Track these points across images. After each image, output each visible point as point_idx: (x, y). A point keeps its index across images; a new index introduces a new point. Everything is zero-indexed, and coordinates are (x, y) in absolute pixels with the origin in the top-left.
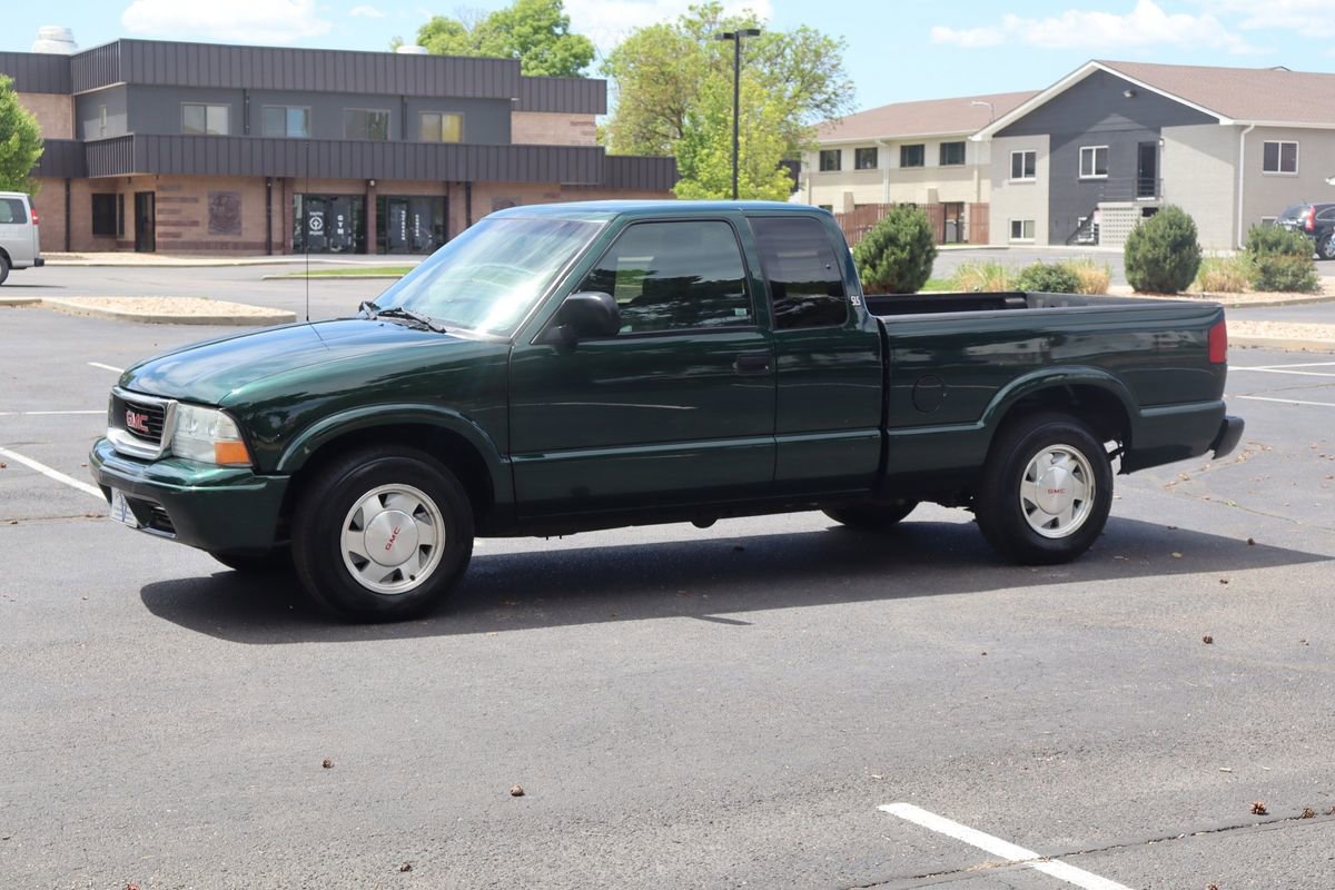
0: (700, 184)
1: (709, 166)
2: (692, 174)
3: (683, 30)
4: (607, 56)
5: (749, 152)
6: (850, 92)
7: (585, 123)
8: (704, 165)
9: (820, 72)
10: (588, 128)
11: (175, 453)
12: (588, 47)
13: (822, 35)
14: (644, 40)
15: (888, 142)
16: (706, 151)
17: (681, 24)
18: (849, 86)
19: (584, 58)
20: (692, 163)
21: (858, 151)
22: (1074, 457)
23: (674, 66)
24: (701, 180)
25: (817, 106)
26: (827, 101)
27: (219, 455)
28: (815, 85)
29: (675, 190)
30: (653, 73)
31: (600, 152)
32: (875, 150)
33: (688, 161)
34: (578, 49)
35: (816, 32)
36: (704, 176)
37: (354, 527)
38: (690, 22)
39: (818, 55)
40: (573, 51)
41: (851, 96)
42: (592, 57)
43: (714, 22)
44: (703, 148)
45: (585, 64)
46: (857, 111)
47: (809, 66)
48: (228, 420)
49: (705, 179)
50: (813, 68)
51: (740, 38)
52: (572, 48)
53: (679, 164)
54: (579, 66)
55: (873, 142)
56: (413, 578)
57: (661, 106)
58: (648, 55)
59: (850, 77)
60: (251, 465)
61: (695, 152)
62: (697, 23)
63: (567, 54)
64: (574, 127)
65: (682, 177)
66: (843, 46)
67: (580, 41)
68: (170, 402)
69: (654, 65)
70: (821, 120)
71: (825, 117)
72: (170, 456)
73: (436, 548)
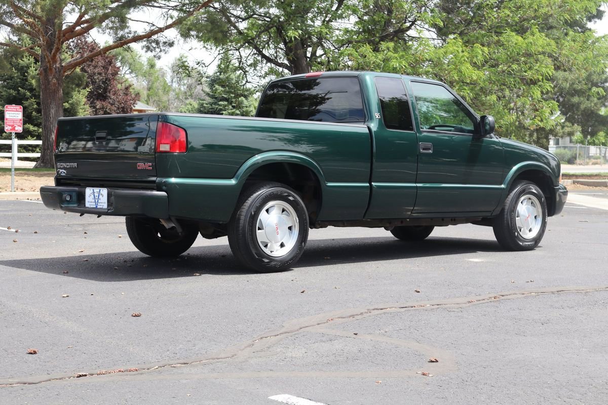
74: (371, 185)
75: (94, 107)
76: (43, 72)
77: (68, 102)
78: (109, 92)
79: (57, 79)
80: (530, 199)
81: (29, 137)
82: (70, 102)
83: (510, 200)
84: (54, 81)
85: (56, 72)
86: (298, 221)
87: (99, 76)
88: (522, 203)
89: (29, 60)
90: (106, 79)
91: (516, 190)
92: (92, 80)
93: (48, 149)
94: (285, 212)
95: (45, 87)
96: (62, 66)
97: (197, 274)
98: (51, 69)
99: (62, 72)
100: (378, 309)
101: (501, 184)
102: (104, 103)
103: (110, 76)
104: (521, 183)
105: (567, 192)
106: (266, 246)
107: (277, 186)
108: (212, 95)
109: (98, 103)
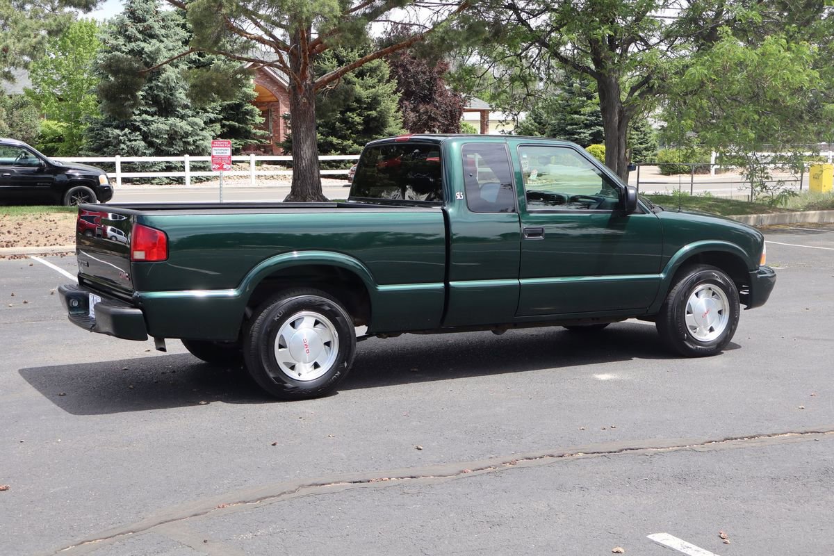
74: (447, 285)
75: (418, 112)
76: (292, 90)
77: (375, 110)
78: (435, 93)
79: (307, 98)
80: (710, 289)
81: (333, 152)
82: (378, 109)
83: (676, 292)
84: (305, 100)
85: (306, 90)
86: (337, 335)
87: (422, 75)
88: (697, 294)
89: (332, 63)
90: (431, 79)
91: (687, 278)
92: (415, 80)
93: (299, 179)
94: (320, 324)
95: (295, 107)
96: (314, 83)
97: (203, 403)
98: (300, 87)
99: (313, 89)
100: (317, 485)
101: (659, 273)
102: (428, 107)
103: (436, 75)
104: (696, 269)
105: (775, 275)
106: (293, 368)
107: (301, 293)
108: (568, 90)
109: (421, 106)
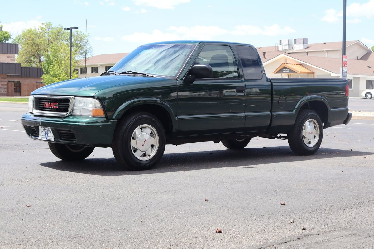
0: (50, 75)
1: (53, 70)
2: (47, 72)
3: (40, 30)
4: (14, 38)
5: (65, 66)
6: (91, 50)
7: (12, 57)
8: (51, 70)
9: (82, 44)
10: (12, 59)
11: (73, 114)
12: (8, 35)
13: (83, 33)
14: (29, 33)
15: (102, 65)
16: (52, 66)
17: (40, 28)
18: (91, 48)
19: (7, 38)
20: (47, 69)
21: (92, 68)
22: (314, 123)
23: (38, 41)
24: (51, 74)
25: (81, 54)
26: (84, 53)
27: (94, 113)
28: (81, 48)
29: (42, 77)
30: (31, 43)
31: (19, 65)
32: (98, 68)
33: (46, 69)
34: (5, 35)
35: (81, 32)
36: (51, 73)
37: (133, 139)
38: (42, 28)
39: (81, 39)
40: (4, 36)
41: (92, 51)
42: (10, 38)
43: (49, 28)
44: (51, 65)
45: (8, 40)
46: (93, 56)
47: (78, 42)
48: (97, 101)
49: (52, 74)
50: (80, 43)
51: (72, 29)
52: (4, 35)
53: (43, 69)
54: (6, 40)
55: (97, 65)
56: (149, 155)
57: (34, 53)
58: (30, 37)
59: (91, 46)
60: (105, 117)
61: (48, 66)
62: (44, 28)
63: (2, 37)
64: (8, 58)
65: (44, 73)
66: (89, 36)
67: (6, 33)
68: (72, 97)
69: (31, 40)
70: (82, 58)
71: (84, 57)
72: (72, 115)
73: (156, 146)
